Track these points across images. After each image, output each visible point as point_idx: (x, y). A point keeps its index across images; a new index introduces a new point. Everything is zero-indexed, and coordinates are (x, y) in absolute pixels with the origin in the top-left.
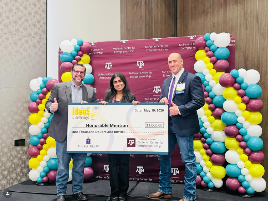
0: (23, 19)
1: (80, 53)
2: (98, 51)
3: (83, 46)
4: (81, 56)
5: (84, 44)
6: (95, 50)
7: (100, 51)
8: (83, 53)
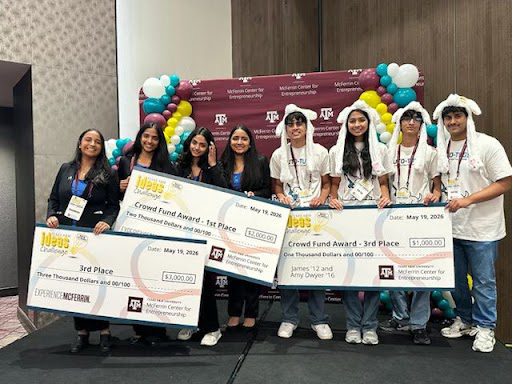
0: (79, 44)
1: (176, 98)
2: (203, 96)
3: (180, 88)
4: (178, 103)
5: (182, 84)
6: (198, 94)
7: (207, 95)
8: (181, 99)
